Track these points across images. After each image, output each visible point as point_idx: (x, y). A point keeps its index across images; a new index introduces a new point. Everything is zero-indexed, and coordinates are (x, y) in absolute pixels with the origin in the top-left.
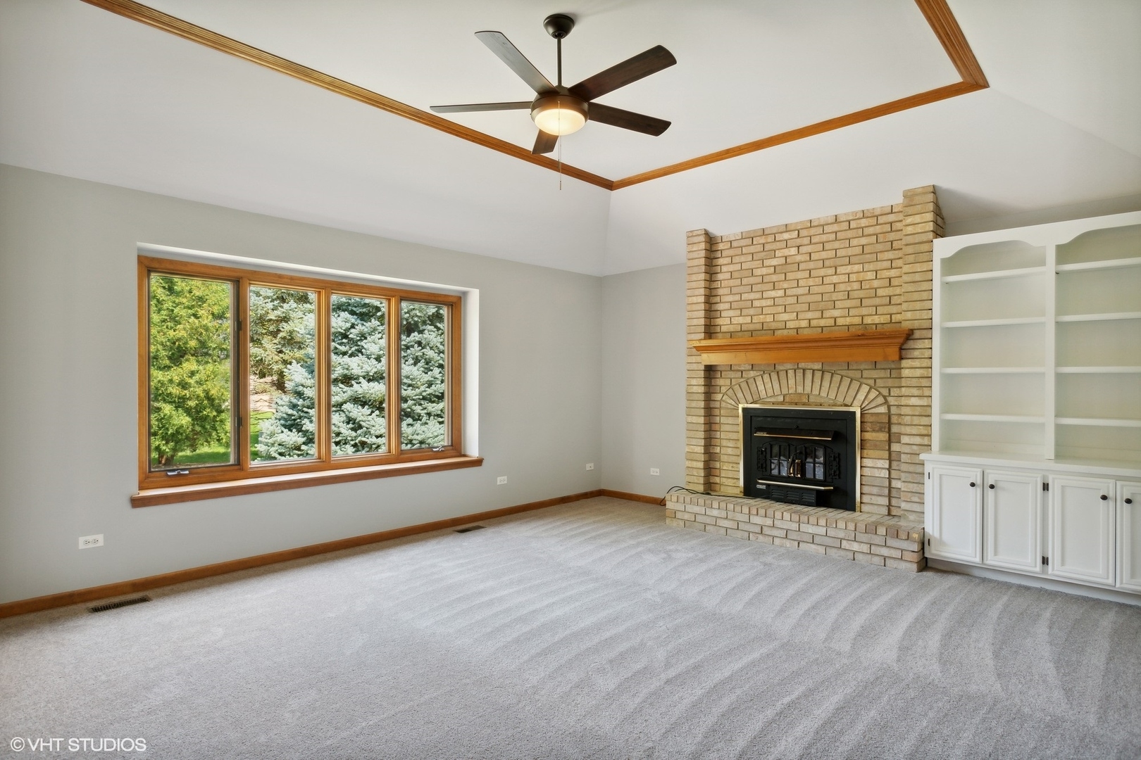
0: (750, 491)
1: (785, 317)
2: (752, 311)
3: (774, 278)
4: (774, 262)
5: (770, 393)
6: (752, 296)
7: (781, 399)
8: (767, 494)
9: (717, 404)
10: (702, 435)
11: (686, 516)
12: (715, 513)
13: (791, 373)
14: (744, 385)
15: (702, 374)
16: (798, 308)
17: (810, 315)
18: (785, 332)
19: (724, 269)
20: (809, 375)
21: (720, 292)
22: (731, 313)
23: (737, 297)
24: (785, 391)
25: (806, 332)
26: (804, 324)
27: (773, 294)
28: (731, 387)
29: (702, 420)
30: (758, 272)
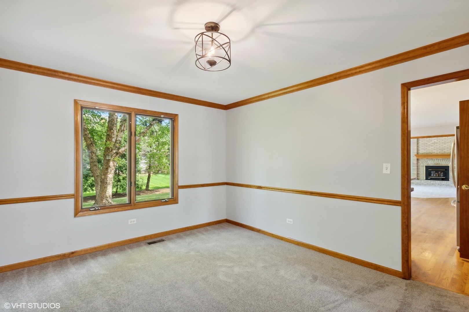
0: (427, 179)
1: (434, 151)
2: (427, 150)
3: (432, 145)
4: (432, 142)
5: (431, 163)
6: (427, 147)
7: (434, 164)
8: (431, 179)
9: (419, 165)
10: (416, 170)
11: (416, 183)
12: (422, 182)
13: (436, 160)
14: (425, 162)
15: (416, 160)
16: (437, 149)
17: (439, 151)
18: (434, 153)
19: (420, 143)
20: (439, 160)
21: (419, 146)
22: (422, 150)
23: (424, 148)
24: (434, 163)
25: (439, 154)
26: (438, 152)
27: (432, 147)
28: (422, 162)
29: (416, 168)
30: (428, 144)
